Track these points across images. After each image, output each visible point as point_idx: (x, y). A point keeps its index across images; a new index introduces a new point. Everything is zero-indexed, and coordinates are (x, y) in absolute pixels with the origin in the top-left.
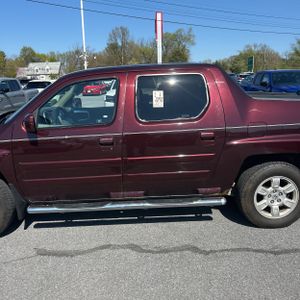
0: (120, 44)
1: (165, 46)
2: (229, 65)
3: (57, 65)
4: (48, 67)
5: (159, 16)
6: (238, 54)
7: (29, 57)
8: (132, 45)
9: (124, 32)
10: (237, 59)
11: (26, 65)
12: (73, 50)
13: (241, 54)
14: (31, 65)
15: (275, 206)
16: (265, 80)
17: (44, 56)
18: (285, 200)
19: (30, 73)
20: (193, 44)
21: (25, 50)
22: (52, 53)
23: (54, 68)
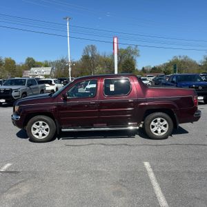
0: (90, 56)
1: (120, 57)
2: (163, 69)
3: (49, 69)
4: (43, 70)
5: (116, 39)
6: (169, 62)
7: (31, 64)
8: (98, 56)
9: (93, 48)
10: (168, 65)
11: (29, 69)
12: (60, 59)
13: (171, 62)
14: (32, 69)
15: (159, 130)
16: (174, 79)
17: (41, 63)
18: (163, 128)
19: (31, 74)
20: (138, 56)
21: (28, 59)
22: (46, 61)
23: (47, 71)
